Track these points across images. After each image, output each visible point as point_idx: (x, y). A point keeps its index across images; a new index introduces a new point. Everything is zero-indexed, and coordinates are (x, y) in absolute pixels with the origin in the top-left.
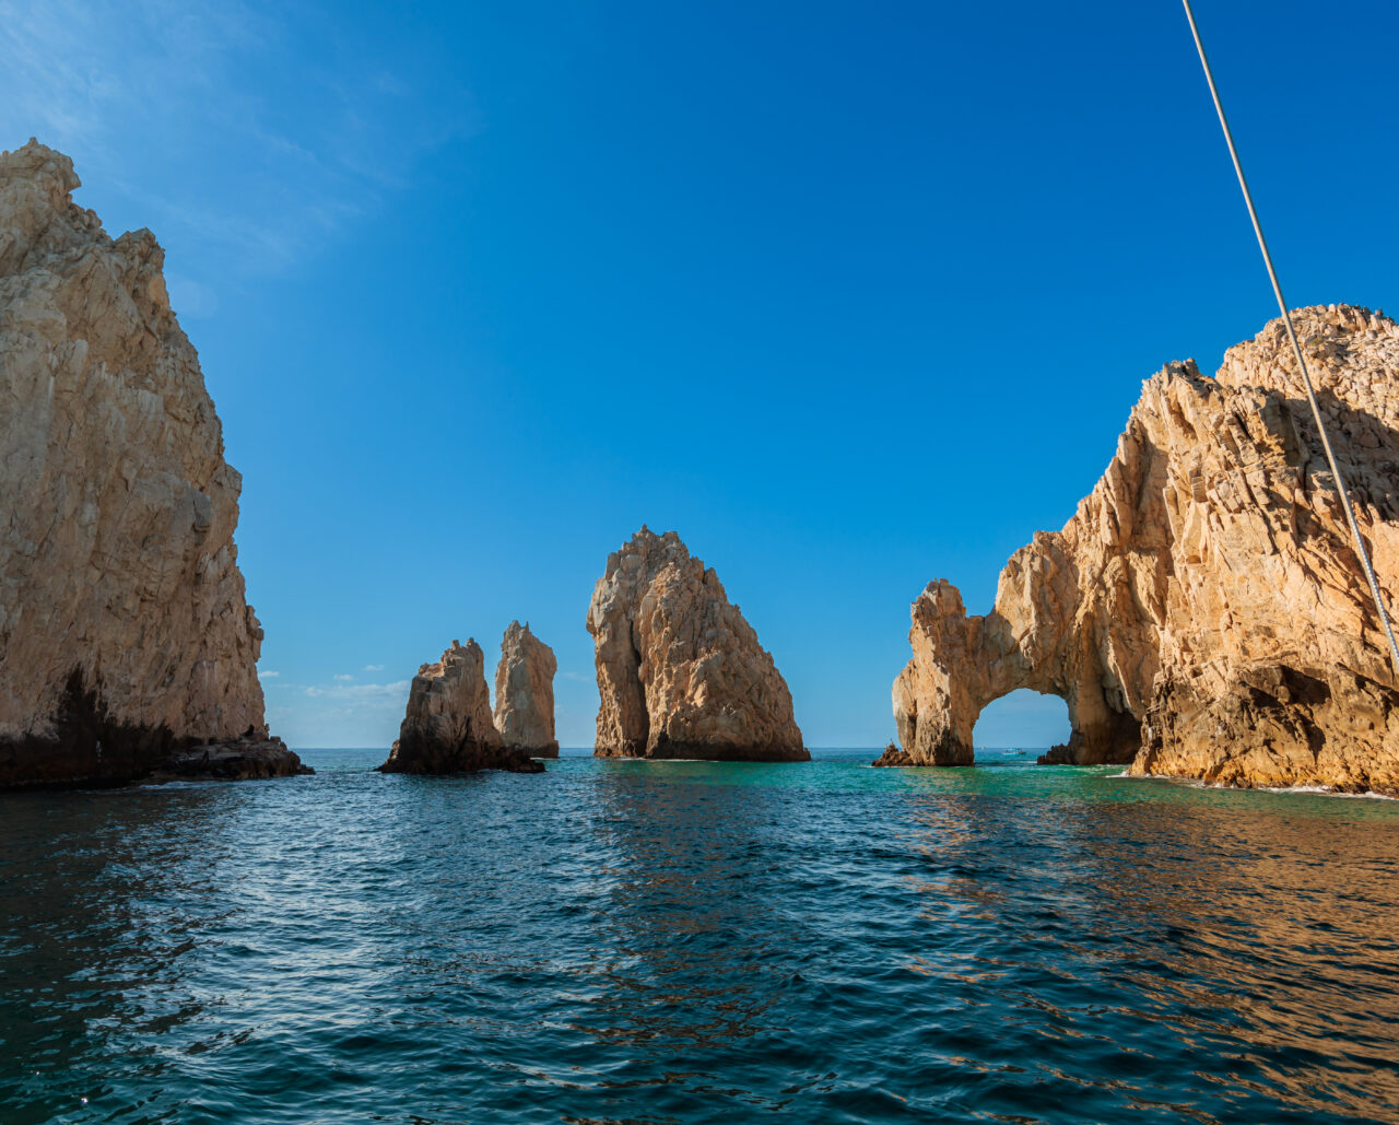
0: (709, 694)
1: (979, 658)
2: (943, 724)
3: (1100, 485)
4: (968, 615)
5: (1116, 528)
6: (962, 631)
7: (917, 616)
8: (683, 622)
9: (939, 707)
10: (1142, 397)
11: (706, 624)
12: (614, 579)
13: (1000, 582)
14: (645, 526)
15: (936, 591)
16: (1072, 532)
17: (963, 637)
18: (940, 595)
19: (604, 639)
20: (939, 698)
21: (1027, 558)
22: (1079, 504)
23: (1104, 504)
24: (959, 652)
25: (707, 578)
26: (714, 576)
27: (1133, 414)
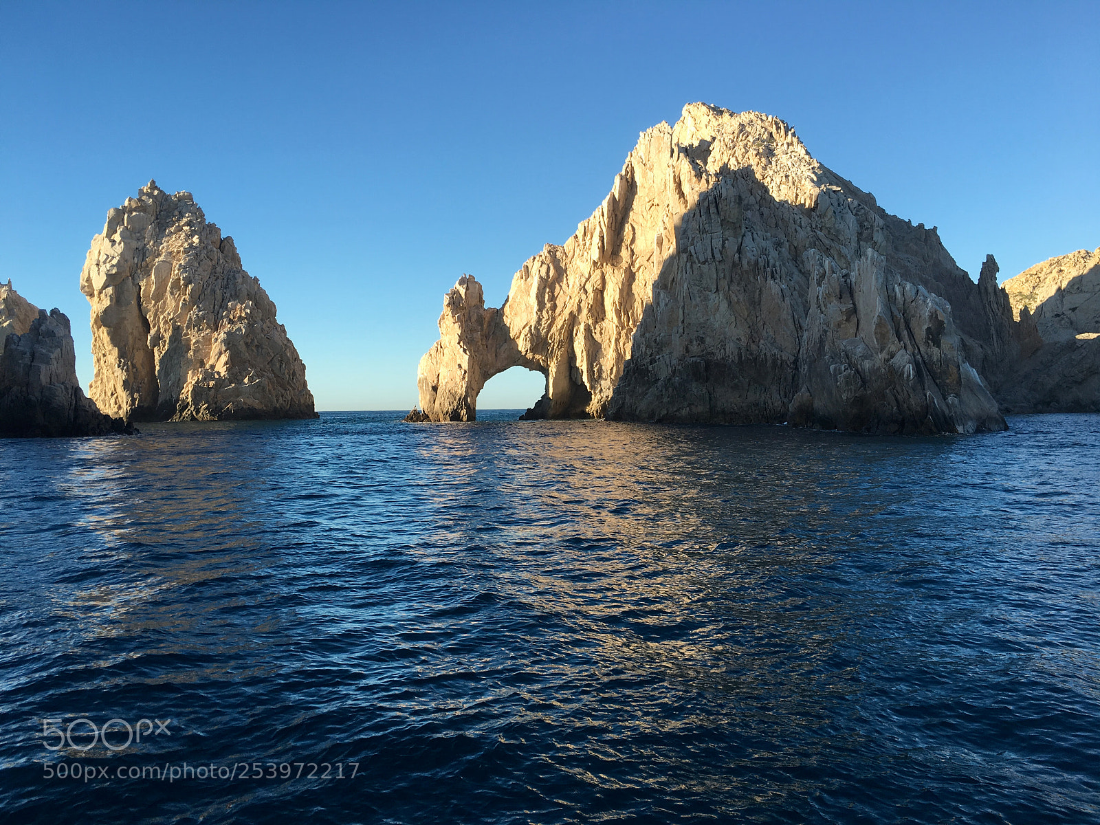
0: (231, 364)
1: (490, 341)
2: (460, 392)
3: (597, 213)
4: (486, 307)
5: (602, 249)
6: (480, 320)
7: (448, 305)
8: (203, 292)
9: (458, 380)
10: (637, 146)
11: (228, 295)
12: (117, 237)
13: (514, 282)
14: (153, 182)
15: (465, 286)
16: (571, 248)
17: (482, 325)
18: (467, 289)
19: (107, 302)
20: (459, 372)
21: (537, 264)
22: (579, 225)
23: (598, 229)
24: (477, 335)
25: (226, 246)
26: (232, 245)
27: (628, 159)
